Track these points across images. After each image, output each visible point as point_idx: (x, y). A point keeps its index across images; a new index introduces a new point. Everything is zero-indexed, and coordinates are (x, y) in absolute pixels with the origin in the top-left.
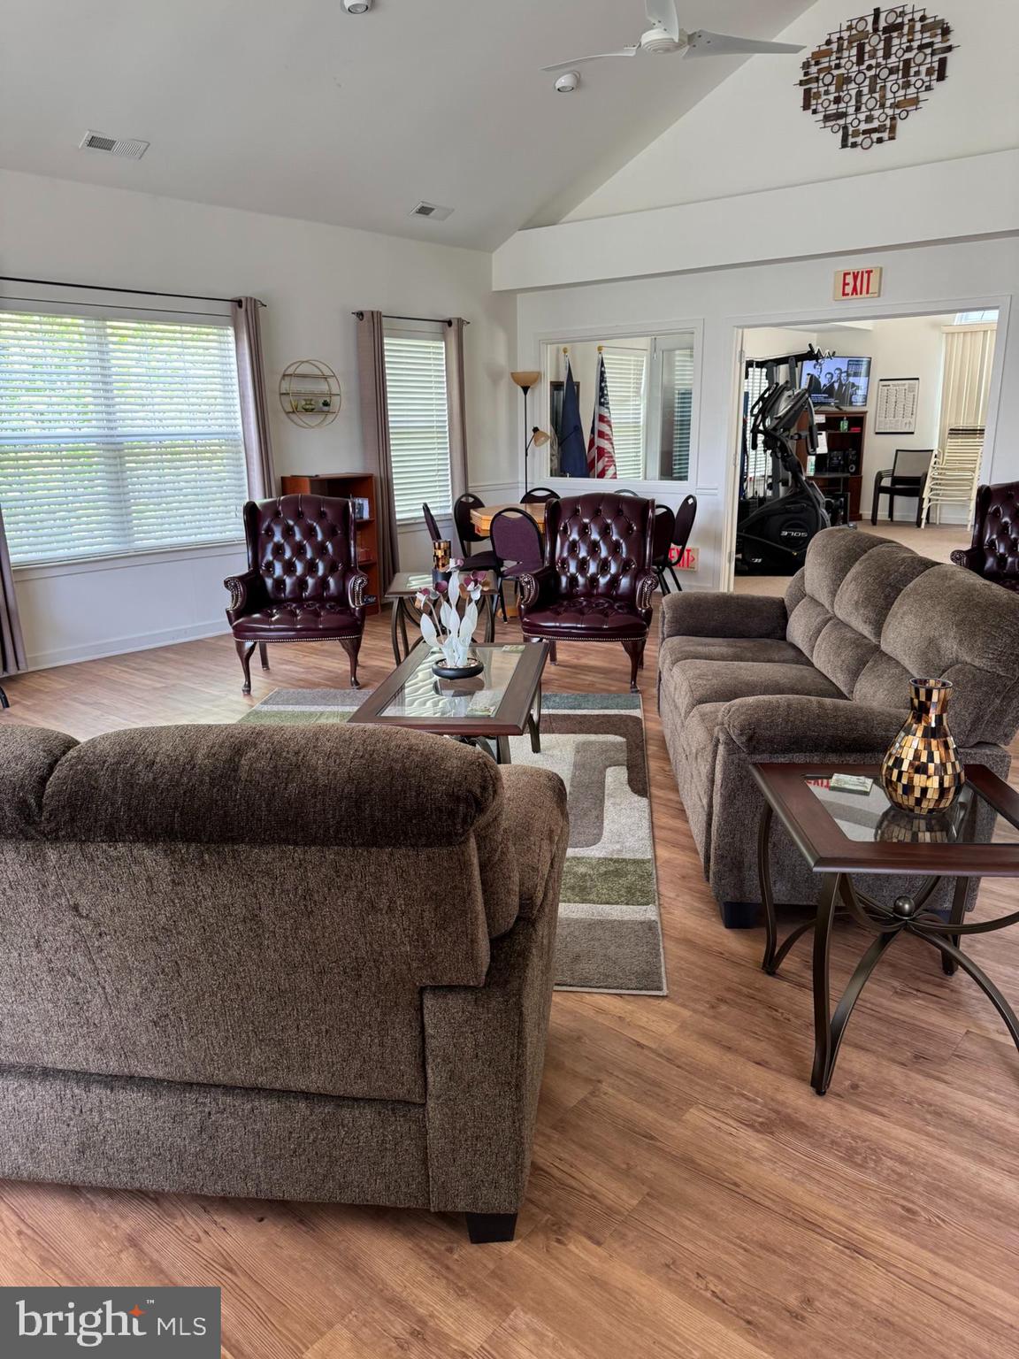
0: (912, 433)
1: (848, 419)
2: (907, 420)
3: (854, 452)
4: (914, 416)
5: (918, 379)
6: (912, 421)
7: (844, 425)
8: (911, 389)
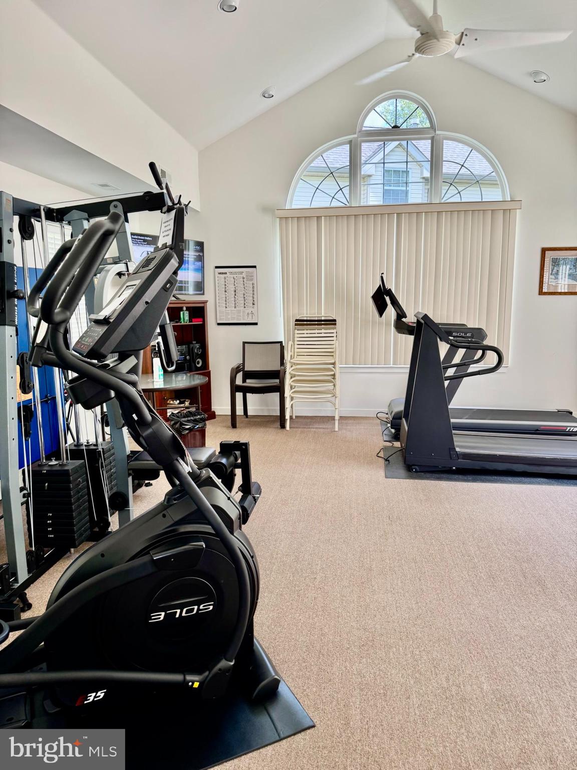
0: (256, 324)
1: (188, 309)
2: (249, 310)
3: (198, 346)
4: (255, 306)
5: (255, 267)
6: (254, 310)
7: (185, 316)
8: (250, 278)
